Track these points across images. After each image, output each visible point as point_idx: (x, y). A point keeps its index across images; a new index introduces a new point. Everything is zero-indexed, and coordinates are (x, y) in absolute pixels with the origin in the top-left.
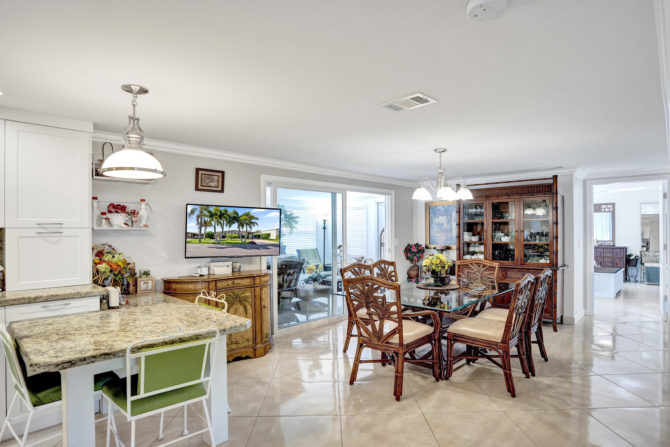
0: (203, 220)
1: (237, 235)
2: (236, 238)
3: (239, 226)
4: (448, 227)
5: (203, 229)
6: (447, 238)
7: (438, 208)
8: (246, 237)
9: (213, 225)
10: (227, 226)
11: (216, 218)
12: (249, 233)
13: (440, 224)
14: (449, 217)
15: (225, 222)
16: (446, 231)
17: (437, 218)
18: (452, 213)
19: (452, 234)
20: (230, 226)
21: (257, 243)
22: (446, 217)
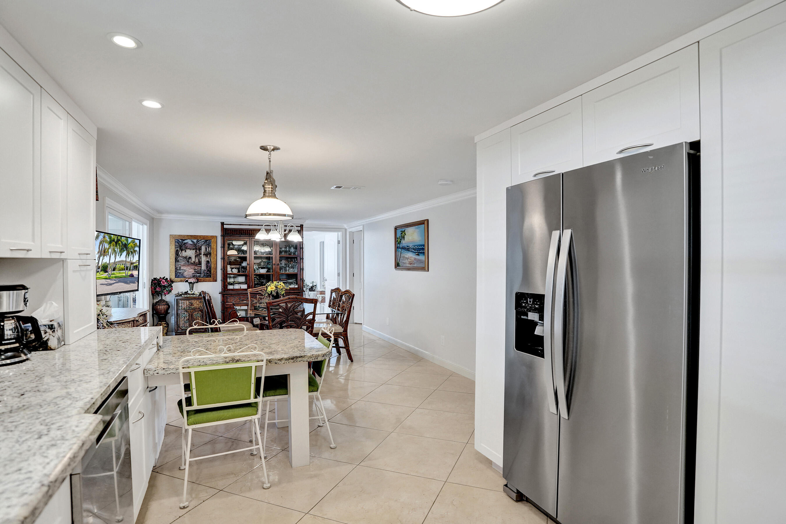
0: (103, 247)
1: (123, 266)
2: (123, 270)
3: (126, 255)
4: (197, 261)
5: (101, 258)
6: (195, 271)
7: (186, 241)
8: (129, 268)
9: (110, 254)
10: (118, 256)
11: (113, 245)
12: (132, 264)
13: (188, 258)
14: (198, 251)
15: (118, 250)
16: (194, 264)
17: (184, 251)
18: (201, 247)
19: (201, 267)
20: (121, 255)
21: (135, 276)
22: (194, 251)
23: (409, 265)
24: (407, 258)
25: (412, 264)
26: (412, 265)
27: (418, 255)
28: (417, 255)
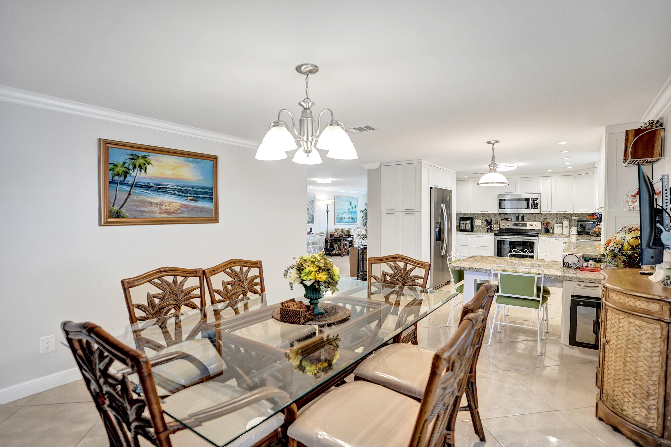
23: (165, 216)
24: (156, 204)
25: (174, 213)
26: (174, 215)
27: (195, 200)
28: (190, 200)
